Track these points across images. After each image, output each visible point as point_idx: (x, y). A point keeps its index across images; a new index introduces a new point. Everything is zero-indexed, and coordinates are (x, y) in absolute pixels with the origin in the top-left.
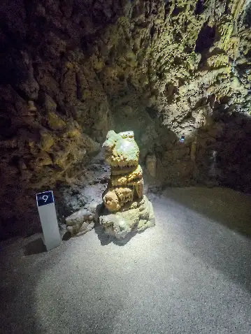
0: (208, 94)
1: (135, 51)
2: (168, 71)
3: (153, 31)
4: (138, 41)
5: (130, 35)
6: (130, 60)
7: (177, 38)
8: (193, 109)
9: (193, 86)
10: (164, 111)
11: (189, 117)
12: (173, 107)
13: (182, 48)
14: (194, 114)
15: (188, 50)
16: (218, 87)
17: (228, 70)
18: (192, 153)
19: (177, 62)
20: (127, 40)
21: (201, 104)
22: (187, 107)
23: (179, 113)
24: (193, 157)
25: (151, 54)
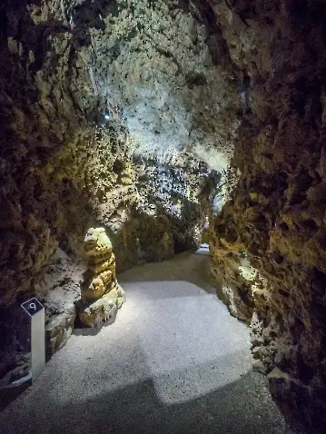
0: (125, 199)
1: (78, 164)
2: (97, 180)
3: (89, 155)
4: (80, 159)
5: (75, 154)
6: (74, 170)
7: (103, 161)
8: (117, 208)
9: (115, 192)
10: (97, 209)
11: (115, 214)
12: (103, 206)
13: (106, 168)
14: (119, 212)
15: (109, 170)
16: (130, 196)
17: (132, 187)
18: (125, 242)
19: (103, 176)
20: (74, 157)
21: (122, 205)
22: (113, 207)
23: (108, 211)
24: (126, 245)
25: (87, 168)
